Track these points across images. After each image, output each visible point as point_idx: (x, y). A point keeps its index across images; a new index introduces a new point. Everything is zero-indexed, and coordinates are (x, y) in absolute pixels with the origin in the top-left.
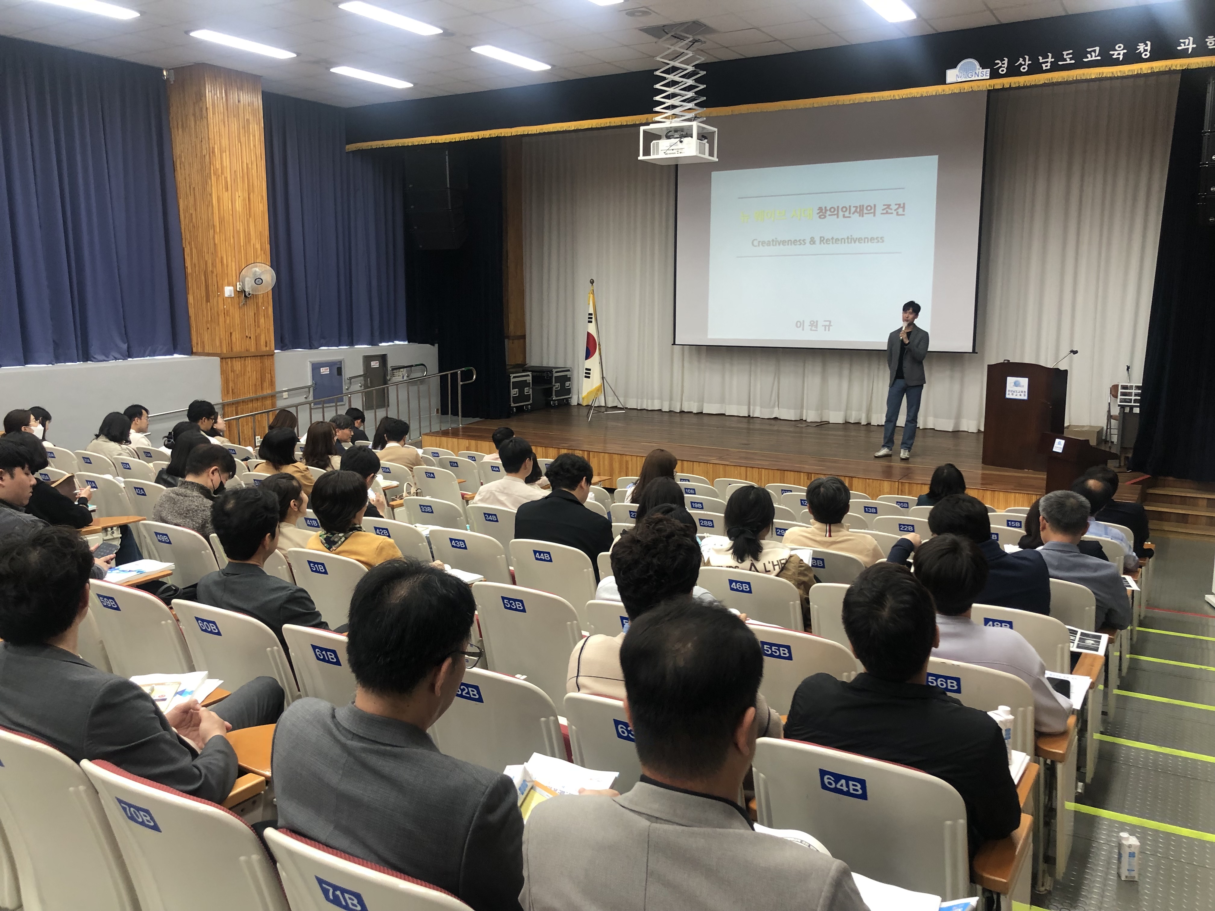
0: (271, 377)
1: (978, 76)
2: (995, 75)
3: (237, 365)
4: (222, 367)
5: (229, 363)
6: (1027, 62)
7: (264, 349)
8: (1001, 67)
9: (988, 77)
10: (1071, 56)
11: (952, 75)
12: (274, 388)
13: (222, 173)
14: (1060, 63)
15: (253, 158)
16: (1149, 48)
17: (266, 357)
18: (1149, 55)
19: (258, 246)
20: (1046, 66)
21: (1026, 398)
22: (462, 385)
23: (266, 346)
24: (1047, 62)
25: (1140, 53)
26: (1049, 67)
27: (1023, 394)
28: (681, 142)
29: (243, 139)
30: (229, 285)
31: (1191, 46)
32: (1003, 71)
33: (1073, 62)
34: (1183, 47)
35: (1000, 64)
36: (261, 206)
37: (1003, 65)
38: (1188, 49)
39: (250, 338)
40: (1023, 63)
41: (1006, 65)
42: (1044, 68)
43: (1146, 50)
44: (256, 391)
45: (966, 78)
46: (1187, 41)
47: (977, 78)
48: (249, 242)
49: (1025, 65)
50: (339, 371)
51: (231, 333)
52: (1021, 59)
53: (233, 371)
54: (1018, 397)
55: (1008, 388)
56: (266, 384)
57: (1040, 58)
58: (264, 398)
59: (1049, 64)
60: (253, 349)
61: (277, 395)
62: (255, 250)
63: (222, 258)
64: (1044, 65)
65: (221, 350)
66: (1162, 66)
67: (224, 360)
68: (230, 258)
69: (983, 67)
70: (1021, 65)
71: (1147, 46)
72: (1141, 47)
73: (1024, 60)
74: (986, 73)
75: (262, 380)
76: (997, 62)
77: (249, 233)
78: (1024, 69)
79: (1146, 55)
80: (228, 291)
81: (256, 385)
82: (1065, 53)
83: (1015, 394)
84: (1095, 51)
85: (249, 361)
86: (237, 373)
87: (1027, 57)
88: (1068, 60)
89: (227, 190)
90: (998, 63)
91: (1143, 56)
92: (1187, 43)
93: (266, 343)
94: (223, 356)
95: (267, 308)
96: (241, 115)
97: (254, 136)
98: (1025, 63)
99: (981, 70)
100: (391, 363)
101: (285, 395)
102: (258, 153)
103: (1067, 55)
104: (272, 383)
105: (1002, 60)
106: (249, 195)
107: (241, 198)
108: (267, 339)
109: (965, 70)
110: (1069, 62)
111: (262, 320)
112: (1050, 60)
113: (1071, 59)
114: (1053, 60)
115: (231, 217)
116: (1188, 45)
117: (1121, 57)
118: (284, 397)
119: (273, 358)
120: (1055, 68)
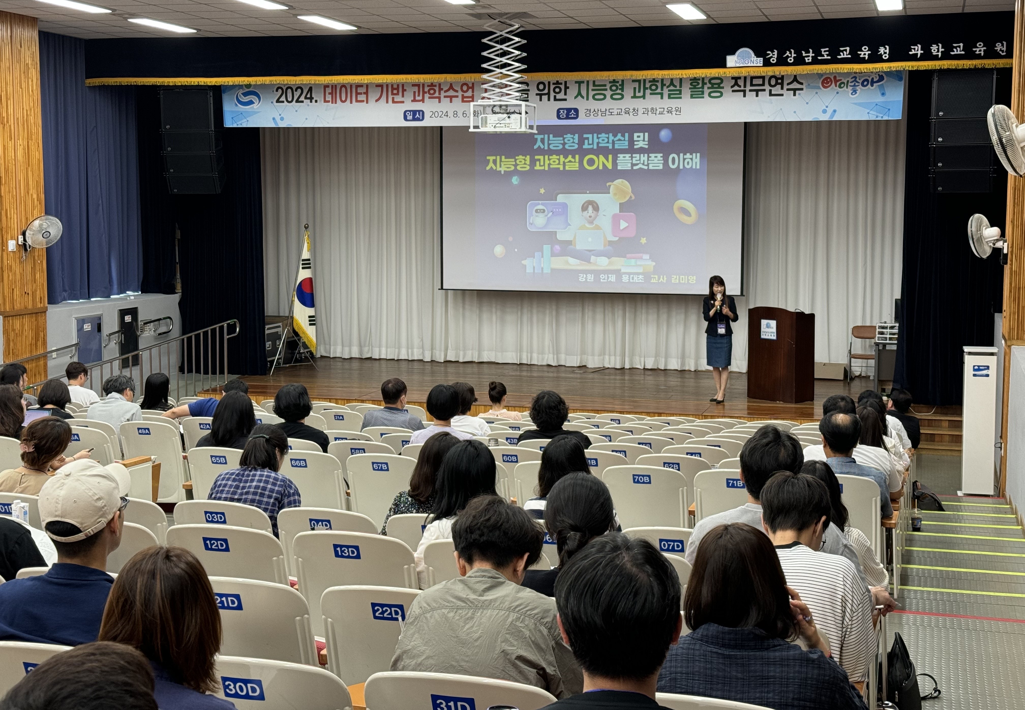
0: (44, 335)
1: (753, 63)
2: (767, 63)
3: (17, 323)
4: (4, 326)
5: (11, 321)
6: (793, 55)
7: (39, 305)
8: (772, 57)
9: (762, 65)
10: (827, 53)
11: (731, 60)
12: (46, 348)
13: (8, 122)
14: (819, 58)
15: (32, 104)
16: (887, 51)
17: (40, 314)
18: (888, 57)
19: (35, 196)
20: (808, 60)
21: (775, 338)
22: (228, 339)
23: (41, 303)
24: (809, 56)
25: (881, 55)
26: (810, 61)
27: (773, 335)
28: (509, 117)
29: (23, 86)
30: (12, 239)
31: (920, 52)
32: (774, 60)
33: (829, 58)
34: (913, 52)
35: (771, 55)
36: (37, 153)
37: (774, 56)
38: (917, 54)
39: (28, 294)
40: (790, 55)
41: (776, 56)
42: (807, 61)
43: (885, 53)
44: (31, 352)
45: (743, 64)
46: (916, 47)
47: (752, 65)
48: (28, 193)
49: (791, 57)
50: (99, 328)
51: (13, 289)
52: (788, 52)
53: (14, 330)
54: (770, 337)
55: (762, 330)
56: (40, 343)
57: (803, 52)
58: (38, 358)
59: (810, 58)
60: (30, 307)
61: (49, 355)
62: (33, 200)
63: (6, 210)
64: (806, 59)
65: (5, 308)
66: (898, 67)
67: (6, 318)
68: (12, 210)
69: (758, 55)
70: (788, 57)
71: (886, 49)
72: (882, 50)
73: (791, 53)
74: (759, 61)
75: (37, 340)
76: (768, 52)
77: (28, 184)
78: (791, 60)
79: (885, 57)
80: (12, 245)
81: (31, 344)
82: (823, 50)
83: (767, 334)
84: (846, 50)
85: (26, 320)
86: (17, 331)
87: (793, 51)
88: (825, 56)
89: (11, 140)
90: (769, 54)
91: (883, 57)
92: (916, 49)
93: (41, 299)
94: (6, 314)
95: (42, 262)
96: (23, 60)
97: (32, 81)
98: (791, 56)
99: (755, 58)
100: (141, 317)
101: (54, 355)
102: (35, 98)
103: (825, 51)
104: (45, 343)
105: (773, 52)
106: (28, 142)
107: (22, 147)
108: (42, 296)
109: (742, 57)
110: (826, 57)
111: (38, 276)
112: (811, 54)
113: (828, 55)
114: (813, 55)
115: (14, 167)
116: (918, 50)
117: (867, 57)
118: (53, 357)
119: (45, 315)
120: (815, 61)
